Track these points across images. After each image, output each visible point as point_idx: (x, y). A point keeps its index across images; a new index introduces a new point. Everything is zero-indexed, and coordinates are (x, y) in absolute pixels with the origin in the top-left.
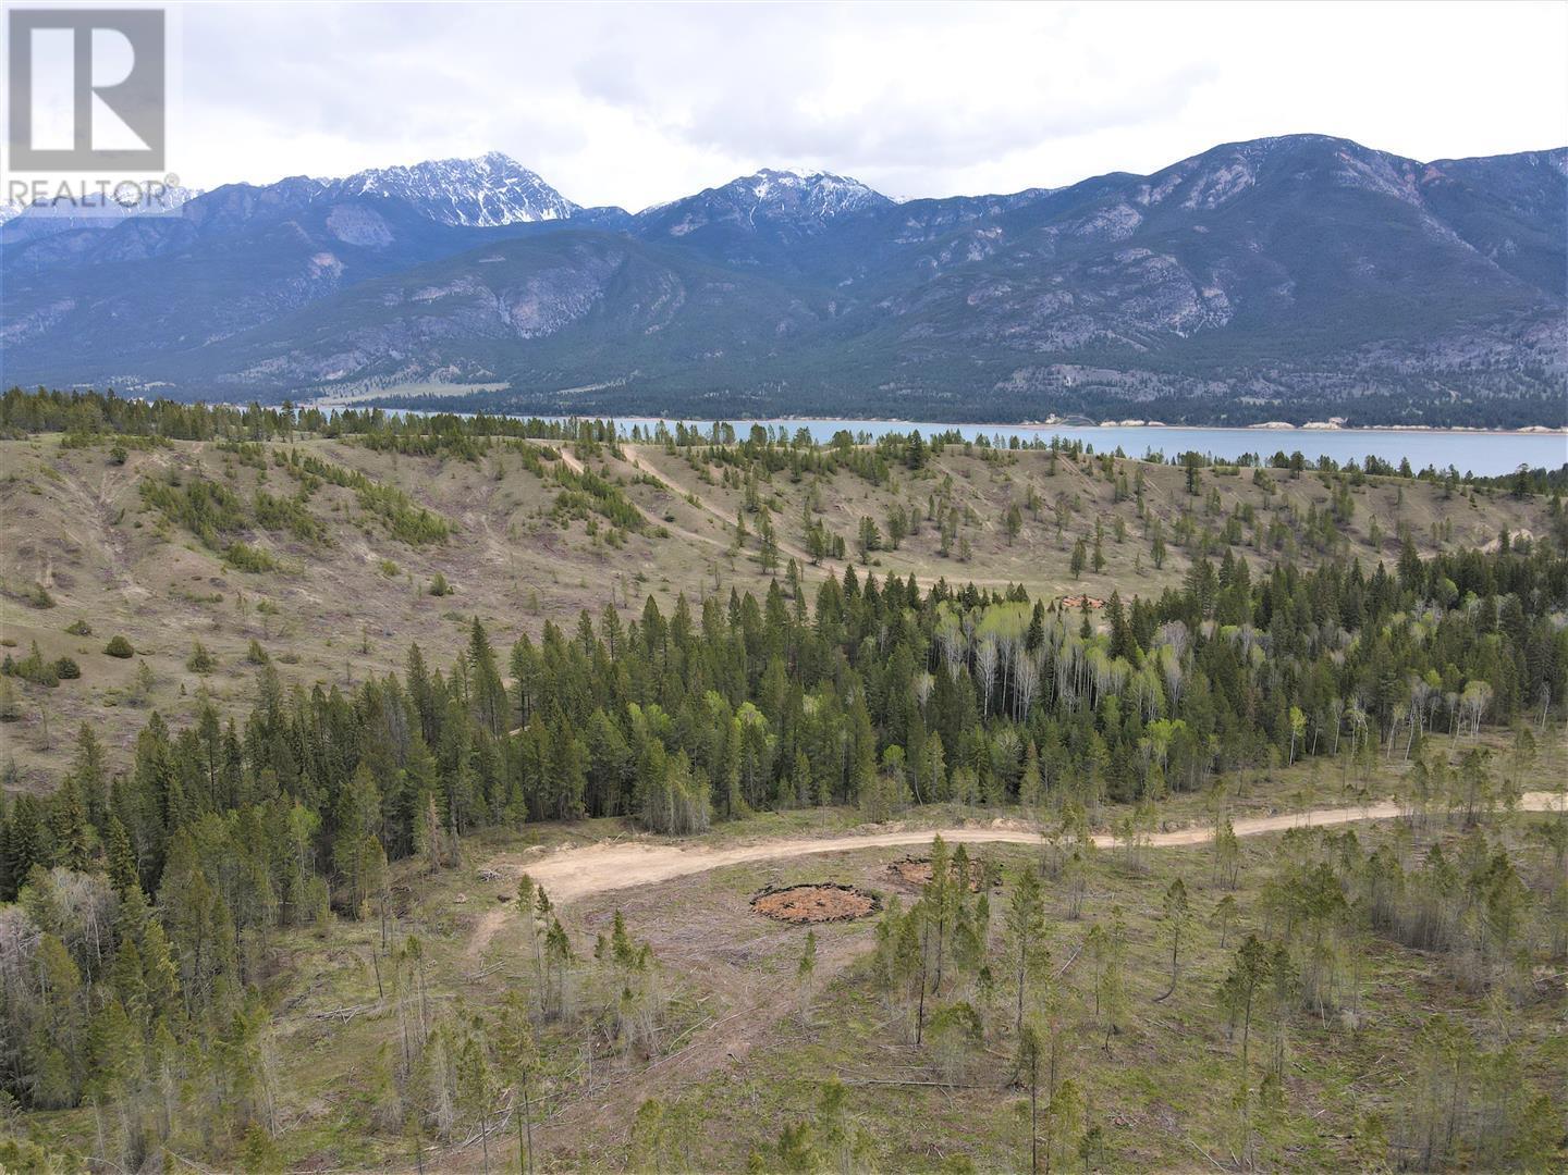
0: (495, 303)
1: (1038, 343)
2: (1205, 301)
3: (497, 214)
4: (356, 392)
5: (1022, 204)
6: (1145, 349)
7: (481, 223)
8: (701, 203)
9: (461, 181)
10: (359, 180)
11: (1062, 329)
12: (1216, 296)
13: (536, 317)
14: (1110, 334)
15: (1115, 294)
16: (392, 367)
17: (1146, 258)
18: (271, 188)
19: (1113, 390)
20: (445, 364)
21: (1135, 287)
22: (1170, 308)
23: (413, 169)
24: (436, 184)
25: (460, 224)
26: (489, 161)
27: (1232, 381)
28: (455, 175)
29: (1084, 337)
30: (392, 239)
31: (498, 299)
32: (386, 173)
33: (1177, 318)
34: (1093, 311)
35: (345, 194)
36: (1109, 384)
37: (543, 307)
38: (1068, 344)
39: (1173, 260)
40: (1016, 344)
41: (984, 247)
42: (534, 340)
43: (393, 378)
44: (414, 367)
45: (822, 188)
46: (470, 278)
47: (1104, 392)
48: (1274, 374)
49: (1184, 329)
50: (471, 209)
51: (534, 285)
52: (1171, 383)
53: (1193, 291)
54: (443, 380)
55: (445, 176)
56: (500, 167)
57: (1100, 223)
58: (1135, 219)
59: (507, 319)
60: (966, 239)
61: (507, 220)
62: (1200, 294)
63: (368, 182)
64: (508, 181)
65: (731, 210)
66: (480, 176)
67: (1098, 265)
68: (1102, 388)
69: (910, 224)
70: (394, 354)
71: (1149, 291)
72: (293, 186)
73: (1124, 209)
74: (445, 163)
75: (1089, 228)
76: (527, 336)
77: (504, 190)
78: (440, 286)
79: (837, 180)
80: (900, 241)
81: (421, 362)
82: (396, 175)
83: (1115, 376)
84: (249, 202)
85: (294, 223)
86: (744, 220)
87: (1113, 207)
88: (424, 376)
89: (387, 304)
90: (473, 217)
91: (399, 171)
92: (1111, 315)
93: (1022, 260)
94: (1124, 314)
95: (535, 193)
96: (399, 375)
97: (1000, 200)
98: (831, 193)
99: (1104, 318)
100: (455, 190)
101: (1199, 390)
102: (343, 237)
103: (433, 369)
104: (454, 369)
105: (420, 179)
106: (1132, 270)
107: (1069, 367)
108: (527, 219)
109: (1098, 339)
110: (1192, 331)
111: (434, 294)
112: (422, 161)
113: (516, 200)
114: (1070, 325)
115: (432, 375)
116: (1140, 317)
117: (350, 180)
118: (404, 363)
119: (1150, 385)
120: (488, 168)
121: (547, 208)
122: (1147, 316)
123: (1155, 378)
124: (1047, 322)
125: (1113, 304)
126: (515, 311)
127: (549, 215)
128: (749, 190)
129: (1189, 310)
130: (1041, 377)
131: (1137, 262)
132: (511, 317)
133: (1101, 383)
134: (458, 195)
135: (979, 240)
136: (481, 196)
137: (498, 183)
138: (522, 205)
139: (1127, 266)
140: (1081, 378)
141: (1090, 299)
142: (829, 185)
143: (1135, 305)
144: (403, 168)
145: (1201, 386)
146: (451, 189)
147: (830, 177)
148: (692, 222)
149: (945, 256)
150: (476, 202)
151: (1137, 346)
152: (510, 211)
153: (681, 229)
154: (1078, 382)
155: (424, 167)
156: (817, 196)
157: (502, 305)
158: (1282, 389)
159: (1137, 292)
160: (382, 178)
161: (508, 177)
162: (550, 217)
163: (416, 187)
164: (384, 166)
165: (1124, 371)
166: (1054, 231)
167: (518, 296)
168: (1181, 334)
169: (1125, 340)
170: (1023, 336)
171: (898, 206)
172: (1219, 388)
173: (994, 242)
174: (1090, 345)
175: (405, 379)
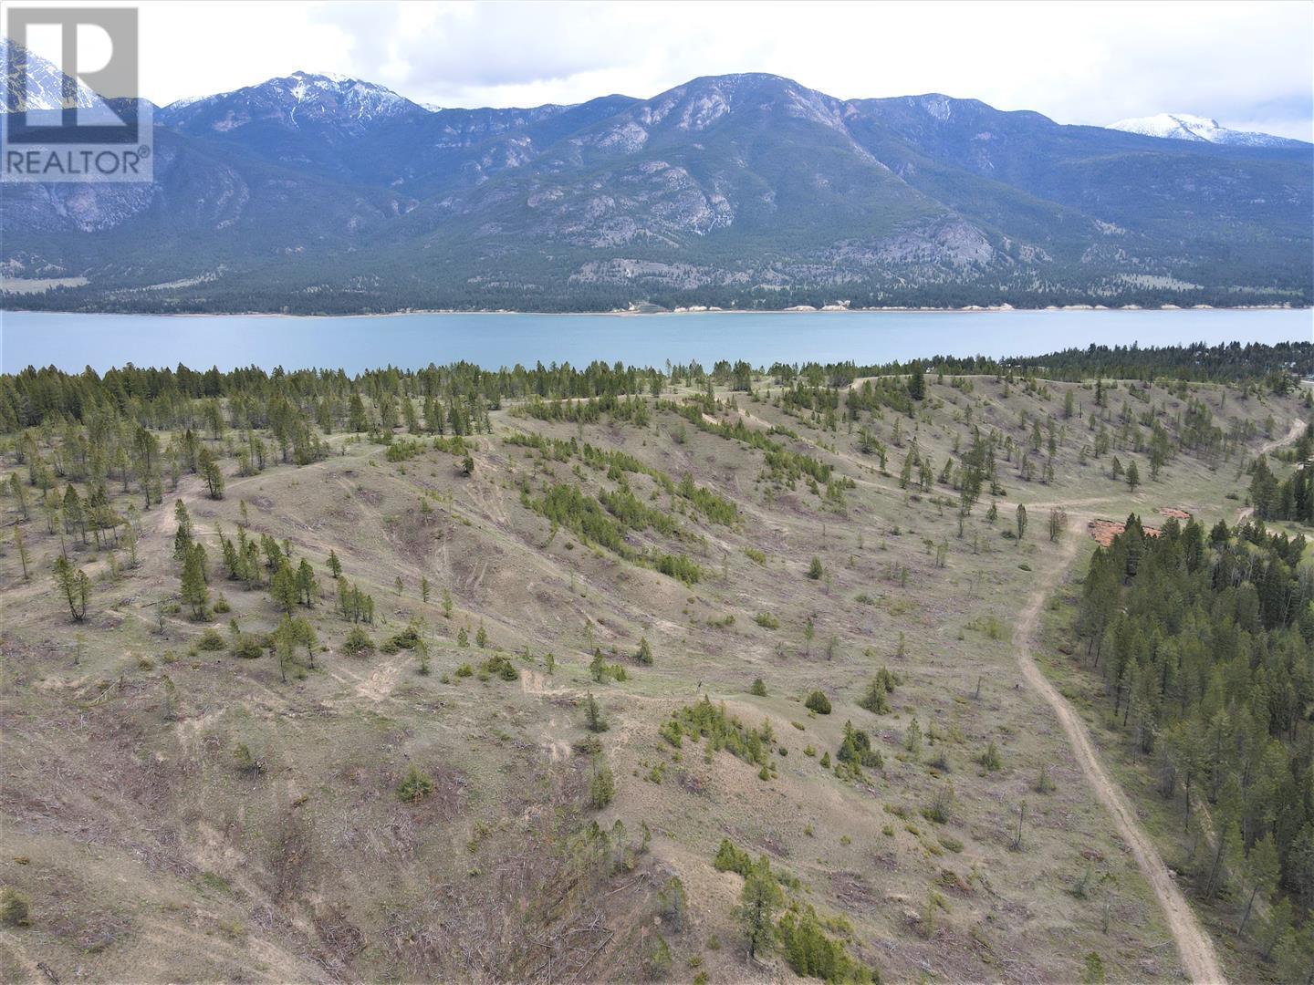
0: (46, 195)
1: (593, 240)
2: (713, 206)
5: (543, 117)
6: (677, 246)
8: (241, 102)
11: (611, 228)
12: (720, 202)
13: (95, 211)
14: (649, 233)
15: (645, 198)
17: (665, 170)
19: (665, 280)
21: (660, 193)
22: (689, 212)
27: (751, 271)
29: (628, 235)
31: (50, 191)
33: (695, 218)
34: (631, 213)
36: (660, 275)
37: (100, 200)
38: (617, 241)
39: (684, 172)
40: (575, 240)
41: (519, 154)
42: (97, 233)
45: (356, 94)
47: (657, 281)
48: (779, 265)
49: (700, 228)
52: (707, 274)
53: (703, 198)
54: (5, 274)
57: (616, 138)
58: (643, 136)
60: (503, 147)
62: (709, 200)
65: (273, 110)
67: (628, 173)
68: (655, 278)
69: (447, 131)
71: (669, 197)
73: (634, 127)
75: (607, 142)
76: (89, 229)
79: (369, 86)
80: (440, 146)
83: (665, 268)
86: (287, 119)
87: (624, 124)
92: (645, 217)
93: (558, 167)
94: (654, 216)
97: (523, 113)
98: (366, 98)
99: (641, 220)
101: (728, 281)
104: (16, 263)
106: (655, 179)
107: (626, 261)
109: (639, 236)
110: (707, 230)
114: (616, 225)
116: (667, 218)
119: (692, 276)
122: (671, 217)
123: (694, 270)
124: (598, 222)
125: (645, 207)
126: (70, 204)
128: (287, 91)
129: (703, 213)
130: (605, 269)
131: (659, 173)
132: (68, 209)
133: (654, 275)
135: (514, 148)
139: (650, 176)
140: (638, 271)
141: (628, 203)
142: (364, 91)
143: (663, 208)
145: (729, 275)
147: (363, 83)
148: (235, 119)
149: (487, 161)
151: (671, 243)
153: (225, 126)
154: (636, 274)
156: (352, 100)
157: (54, 197)
158: (787, 278)
159: (663, 197)
165: (670, 264)
166: (580, 143)
167: (72, 189)
168: (699, 232)
169: (660, 238)
170: (580, 234)
171: (433, 114)
172: (743, 277)
173: (526, 149)
174: (633, 241)
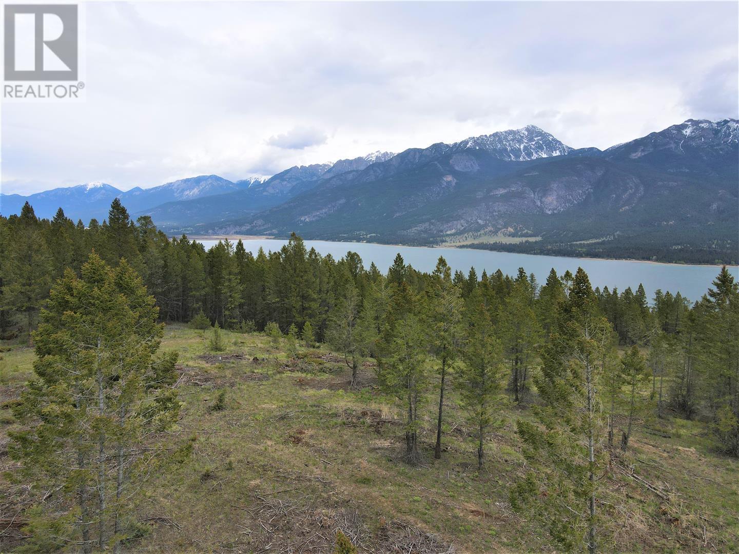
0: (532, 195)
3: (529, 154)
4: (461, 240)
7: (521, 159)
8: (649, 140)
9: (513, 140)
10: (466, 142)
13: (555, 202)
16: (479, 228)
18: (427, 149)
20: (506, 226)
23: (490, 136)
24: (500, 141)
25: (511, 160)
26: (527, 129)
28: (510, 137)
30: (478, 168)
31: (534, 194)
32: (478, 139)
35: (460, 149)
37: (559, 197)
42: (553, 214)
43: (479, 233)
44: (490, 228)
45: (729, 128)
46: (520, 183)
50: (517, 152)
51: (554, 186)
54: (505, 235)
55: (505, 138)
56: (532, 132)
59: (539, 203)
61: (535, 157)
63: (470, 143)
64: (535, 139)
65: (668, 143)
66: (522, 137)
70: (480, 221)
72: (437, 147)
74: (506, 132)
76: (550, 213)
77: (534, 143)
78: (505, 188)
81: (493, 226)
82: (483, 139)
84: (417, 155)
85: (436, 162)
86: (676, 148)
88: (495, 233)
89: (477, 197)
90: (517, 156)
91: (484, 137)
95: (551, 143)
96: (482, 232)
100: (510, 144)
102: (457, 168)
103: (500, 229)
104: (511, 230)
105: (493, 140)
108: (545, 156)
111: (502, 191)
112: (495, 132)
113: (539, 147)
115: (499, 232)
117: (461, 143)
118: (485, 226)
120: (526, 133)
121: (556, 150)
126: (544, 199)
127: (556, 154)
128: (680, 132)
132: (541, 202)
134: (511, 147)
136: (522, 147)
137: (531, 140)
138: (542, 149)
142: (734, 125)
144: (486, 136)
146: (508, 144)
147: (734, 121)
148: (643, 151)
150: (520, 149)
152: (536, 153)
153: (636, 155)
155: (496, 135)
156: (725, 132)
157: (536, 197)
160: (476, 141)
161: (536, 136)
162: (557, 155)
163: (492, 144)
164: (477, 135)
167: (545, 192)
175: (485, 234)
